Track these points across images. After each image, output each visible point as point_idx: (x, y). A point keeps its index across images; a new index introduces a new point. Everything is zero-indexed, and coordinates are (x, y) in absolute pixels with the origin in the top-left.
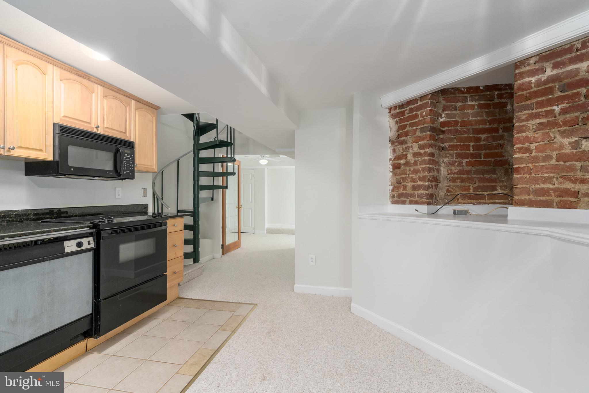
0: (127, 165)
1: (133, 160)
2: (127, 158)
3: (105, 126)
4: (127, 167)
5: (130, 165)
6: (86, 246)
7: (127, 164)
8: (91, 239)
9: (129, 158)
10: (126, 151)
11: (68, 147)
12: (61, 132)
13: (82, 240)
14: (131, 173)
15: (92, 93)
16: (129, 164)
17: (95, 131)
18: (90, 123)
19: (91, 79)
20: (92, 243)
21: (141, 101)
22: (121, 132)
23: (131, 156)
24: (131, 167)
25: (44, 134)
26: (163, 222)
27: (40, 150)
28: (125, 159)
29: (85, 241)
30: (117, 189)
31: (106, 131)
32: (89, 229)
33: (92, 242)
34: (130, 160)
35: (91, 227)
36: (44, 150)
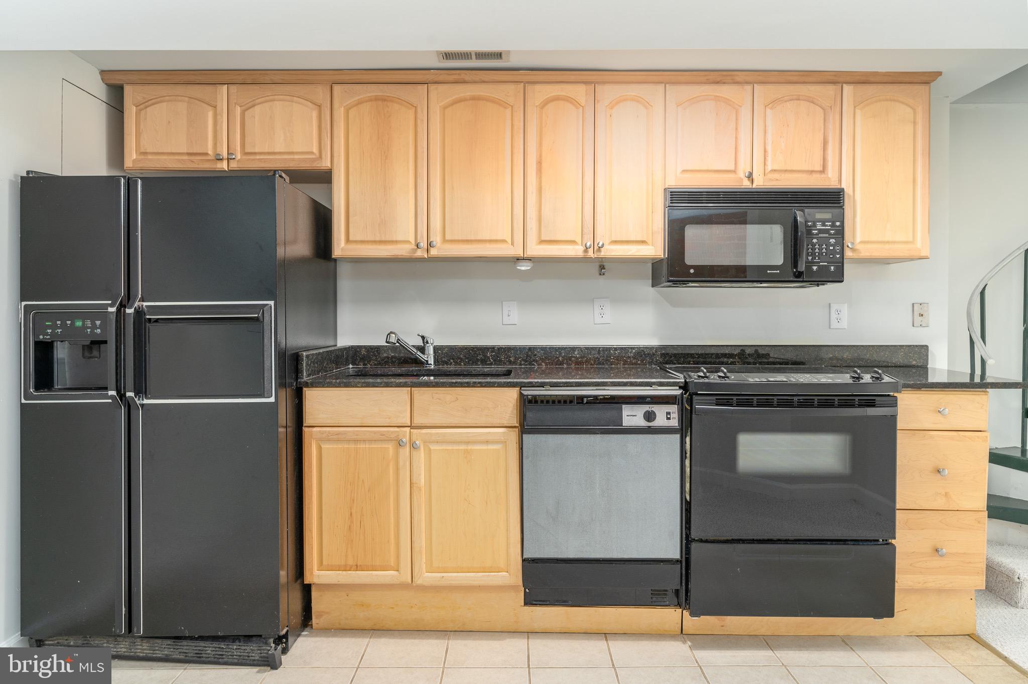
0: (821, 249)
1: (840, 233)
2: (821, 231)
3: (769, 168)
4: (821, 253)
5: (831, 248)
6: (660, 421)
7: (820, 245)
8: (674, 409)
9: (827, 231)
10: (819, 216)
11: (686, 229)
12: (671, 203)
13: (656, 408)
14: (832, 268)
15: (741, 106)
16: (830, 245)
17: (746, 184)
18: (734, 172)
19: (738, 79)
20: (675, 418)
21: (872, 79)
22: (812, 172)
23: (833, 225)
24: (834, 252)
25: (650, 212)
26: (889, 395)
27: (643, 242)
28: (816, 234)
29: (661, 411)
30: (834, 307)
31: (771, 180)
32: (678, 388)
33: (675, 415)
34: (830, 234)
35: (682, 385)
36: (650, 242)
